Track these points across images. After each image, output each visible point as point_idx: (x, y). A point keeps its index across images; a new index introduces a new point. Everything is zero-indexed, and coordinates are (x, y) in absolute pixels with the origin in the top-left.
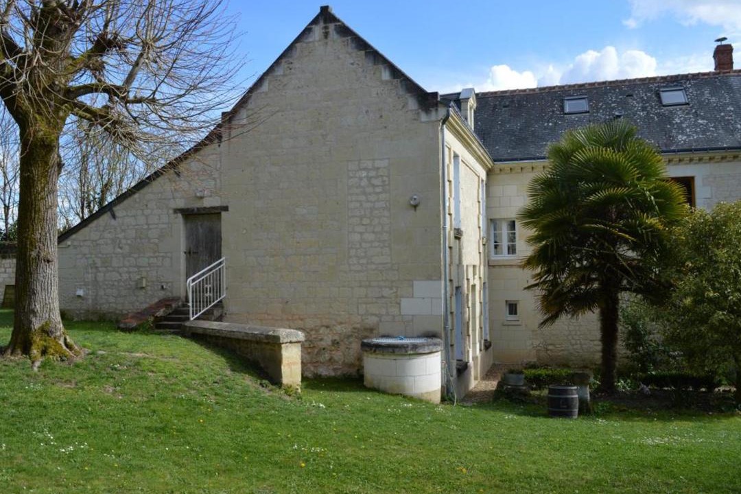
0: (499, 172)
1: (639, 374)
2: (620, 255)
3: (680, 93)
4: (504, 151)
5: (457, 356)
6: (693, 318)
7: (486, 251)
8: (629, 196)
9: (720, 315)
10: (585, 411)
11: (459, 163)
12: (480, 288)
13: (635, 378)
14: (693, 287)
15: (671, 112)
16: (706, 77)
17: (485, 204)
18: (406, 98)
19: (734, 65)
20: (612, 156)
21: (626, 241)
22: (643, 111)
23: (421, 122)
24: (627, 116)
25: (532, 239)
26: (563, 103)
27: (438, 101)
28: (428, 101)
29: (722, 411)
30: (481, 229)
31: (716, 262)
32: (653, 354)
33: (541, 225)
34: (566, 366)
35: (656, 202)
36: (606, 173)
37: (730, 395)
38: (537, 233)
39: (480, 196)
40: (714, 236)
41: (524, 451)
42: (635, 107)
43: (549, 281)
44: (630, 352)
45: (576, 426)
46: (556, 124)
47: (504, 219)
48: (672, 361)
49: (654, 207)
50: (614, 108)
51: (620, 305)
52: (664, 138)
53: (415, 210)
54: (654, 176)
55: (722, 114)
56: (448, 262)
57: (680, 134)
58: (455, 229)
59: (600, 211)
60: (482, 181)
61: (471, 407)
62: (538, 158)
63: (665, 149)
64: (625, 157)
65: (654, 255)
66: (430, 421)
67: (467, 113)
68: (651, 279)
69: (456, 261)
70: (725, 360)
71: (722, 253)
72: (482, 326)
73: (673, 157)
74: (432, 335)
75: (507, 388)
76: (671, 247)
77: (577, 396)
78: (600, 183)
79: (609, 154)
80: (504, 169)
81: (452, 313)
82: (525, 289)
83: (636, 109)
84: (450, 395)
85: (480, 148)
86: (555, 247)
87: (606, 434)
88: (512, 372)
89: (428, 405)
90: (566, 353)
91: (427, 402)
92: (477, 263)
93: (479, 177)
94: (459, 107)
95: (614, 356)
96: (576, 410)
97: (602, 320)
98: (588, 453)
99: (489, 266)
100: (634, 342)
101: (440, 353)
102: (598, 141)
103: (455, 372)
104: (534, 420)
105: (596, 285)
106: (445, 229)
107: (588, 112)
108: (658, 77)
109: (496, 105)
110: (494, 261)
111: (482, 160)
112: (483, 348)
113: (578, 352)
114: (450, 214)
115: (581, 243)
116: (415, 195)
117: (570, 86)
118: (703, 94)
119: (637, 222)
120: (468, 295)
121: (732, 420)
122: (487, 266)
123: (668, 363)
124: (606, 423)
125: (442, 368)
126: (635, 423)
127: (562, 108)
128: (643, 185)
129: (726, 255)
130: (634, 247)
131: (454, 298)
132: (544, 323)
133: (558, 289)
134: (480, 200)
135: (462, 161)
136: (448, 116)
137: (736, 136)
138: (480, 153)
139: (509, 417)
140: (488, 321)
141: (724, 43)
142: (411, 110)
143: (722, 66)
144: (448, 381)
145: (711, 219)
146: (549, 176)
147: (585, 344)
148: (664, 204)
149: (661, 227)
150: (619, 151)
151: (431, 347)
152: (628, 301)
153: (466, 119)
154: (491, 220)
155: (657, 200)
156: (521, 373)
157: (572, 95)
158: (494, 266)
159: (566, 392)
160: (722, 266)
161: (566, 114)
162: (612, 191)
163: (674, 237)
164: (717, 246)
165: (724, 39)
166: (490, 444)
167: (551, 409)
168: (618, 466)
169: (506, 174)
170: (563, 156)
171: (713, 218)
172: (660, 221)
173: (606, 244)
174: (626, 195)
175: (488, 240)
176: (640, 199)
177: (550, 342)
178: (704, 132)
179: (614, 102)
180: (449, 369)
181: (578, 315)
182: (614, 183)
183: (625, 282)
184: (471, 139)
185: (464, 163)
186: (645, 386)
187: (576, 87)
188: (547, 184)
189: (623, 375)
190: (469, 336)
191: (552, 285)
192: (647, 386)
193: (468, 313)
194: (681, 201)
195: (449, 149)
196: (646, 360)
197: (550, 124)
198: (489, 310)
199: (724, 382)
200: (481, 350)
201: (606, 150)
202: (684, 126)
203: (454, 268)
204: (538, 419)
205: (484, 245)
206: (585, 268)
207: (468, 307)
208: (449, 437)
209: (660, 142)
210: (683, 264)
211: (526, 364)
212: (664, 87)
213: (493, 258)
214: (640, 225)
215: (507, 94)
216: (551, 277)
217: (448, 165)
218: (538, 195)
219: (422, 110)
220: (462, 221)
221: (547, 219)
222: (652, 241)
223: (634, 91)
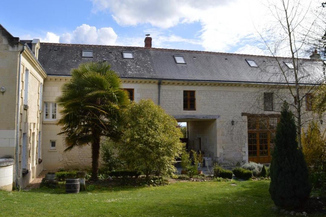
0: (50, 80)
1: (108, 172)
2: (101, 120)
3: (131, 54)
4: (52, 71)
5: (23, 167)
6: (130, 147)
7: (41, 117)
8: (106, 94)
9: (140, 145)
10: (83, 189)
11: (28, 73)
12: (37, 134)
13: (106, 173)
14: (130, 134)
15: (126, 61)
16: (141, 49)
17: (42, 94)
18: (2, 38)
19: (152, 46)
20: (99, 76)
21: (104, 114)
22: (115, 60)
23: (9, 51)
24: (109, 61)
25: (63, 112)
26: (82, 52)
27: (18, 42)
28: (13, 41)
29: (141, 185)
30: (39, 106)
31: (139, 124)
32: (115, 162)
33: (66, 105)
34: (77, 169)
35: (117, 98)
36: (97, 84)
37: (144, 179)
38: (65, 109)
39: (40, 91)
40: (139, 113)
41: (50, 211)
42: (112, 58)
43: (69, 131)
44: (105, 162)
45: (78, 197)
46: (78, 61)
47: (51, 102)
48: (122, 165)
49: (116, 99)
50: (103, 57)
51: (101, 142)
52: (123, 72)
53: (3, 94)
54: (117, 87)
55: (146, 65)
56: (19, 121)
57: (129, 71)
58: (24, 105)
59: (93, 100)
60: (41, 83)
61: (28, 192)
62: (69, 75)
63: (123, 76)
64: (105, 78)
65: (116, 120)
66: (4, 200)
67: (35, 50)
68: (114, 130)
69: (24, 120)
70: (142, 164)
71: (141, 120)
72: (38, 152)
73: (126, 80)
74: (9, 157)
75: (47, 181)
76: (122, 117)
77: (79, 183)
78: (94, 88)
79: (98, 76)
80: (52, 79)
81: (20, 146)
82: (58, 134)
83: (113, 59)
84: (18, 186)
85: (40, 68)
86: (72, 115)
87: (91, 199)
88: (49, 173)
89: (4, 192)
90: (77, 164)
91: (5, 191)
92: (36, 122)
93: (39, 81)
94: (31, 47)
95: (97, 164)
96: (79, 190)
97: (92, 148)
98: (81, 209)
99: (43, 124)
100: (107, 158)
101: (12, 166)
102: (94, 69)
103: (21, 175)
104: (59, 196)
105: (90, 133)
106: (18, 105)
107: (92, 57)
108: (122, 46)
109: (51, 49)
110: (45, 121)
111: (41, 73)
112: (38, 163)
113: (83, 163)
114: (22, 98)
115: (85, 114)
116: (3, 87)
117: (85, 45)
118: (139, 56)
119: (109, 106)
120: (30, 137)
121: (144, 189)
122: (41, 124)
123: (121, 166)
124: (92, 194)
125: (13, 173)
126: (104, 193)
127: (81, 54)
128: (111, 90)
129: (143, 121)
130: (107, 117)
131: (22, 139)
132: (66, 150)
133: (73, 134)
134: (39, 92)
135: (30, 72)
136: (23, 49)
137: (150, 74)
138: (40, 70)
139: (46, 195)
140: (41, 150)
141: (149, 36)
142: (4, 45)
143: (147, 46)
144: (17, 180)
145: (138, 106)
146: (71, 83)
147: (86, 159)
148: (120, 99)
149: (118, 108)
150: (103, 75)
151: (7, 163)
152: (104, 140)
153: (34, 53)
154: (45, 102)
155: (117, 97)
156: (54, 174)
157: (86, 49)
158: (45, 124)
159: (74, 181)
160: (142, 125)
161: (83, 57)
162: (98, 92)
163: (123, 113)
164: (140, 117)
165: (149, 35)
166: (33, 209)
167: (67, 190)
168: (94, 214)
169: (53, 81)
170: (79, 75)
171: (139, 106)
172: (118, 106)
173: (95, 115)
174: (104, 94)
175: (42, 112)
176: (110, 96)
177: (70, 159)
178: (139, 71)
179: (104, 55)
180: (17, 174)
181: (82, 146)
182: (100, 89)
183: (103, 132)
184: (35, 63)
185: (31, 74)
186: (110, 177)
187: (88, 46)
188: (70, 87)
189: (101, 172)
190: (30, 157)
191: (70, 133)
192: (111, 177)
193: (30, 146)
194: (127, 98)
195: (24, 66)
196: (111, 165)
197: (75, 61)
198: (42, 145)
199: (142, 173)
200: (36, 164)
201: (97, 74)
202: (131, 68)
203: (23, 124)
204: (61, 195)
205: (40, 114)
206: (86, 125)
207: (30, 143)
208: (12, 208)
209: (121, 73)
210: (127, 124)
211: (59, 170)
212: (124, 51)
213: (45, 120)
214: (110, 107)
215: (57, 45)
216: (70, 129)
217: (22, 74)
218: (66, 91)
219: (10, 45)
220: (28, 102)
221: (70, 102)
222: (115, 114)
223: (112, 51)
